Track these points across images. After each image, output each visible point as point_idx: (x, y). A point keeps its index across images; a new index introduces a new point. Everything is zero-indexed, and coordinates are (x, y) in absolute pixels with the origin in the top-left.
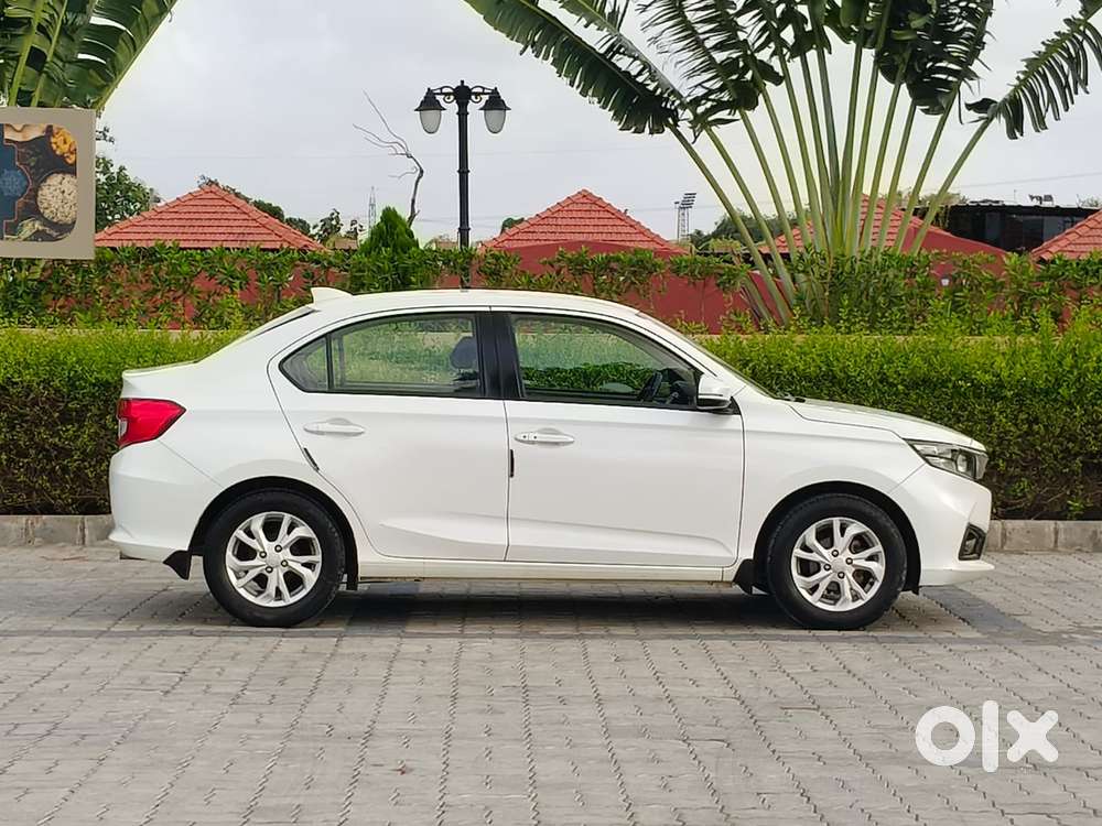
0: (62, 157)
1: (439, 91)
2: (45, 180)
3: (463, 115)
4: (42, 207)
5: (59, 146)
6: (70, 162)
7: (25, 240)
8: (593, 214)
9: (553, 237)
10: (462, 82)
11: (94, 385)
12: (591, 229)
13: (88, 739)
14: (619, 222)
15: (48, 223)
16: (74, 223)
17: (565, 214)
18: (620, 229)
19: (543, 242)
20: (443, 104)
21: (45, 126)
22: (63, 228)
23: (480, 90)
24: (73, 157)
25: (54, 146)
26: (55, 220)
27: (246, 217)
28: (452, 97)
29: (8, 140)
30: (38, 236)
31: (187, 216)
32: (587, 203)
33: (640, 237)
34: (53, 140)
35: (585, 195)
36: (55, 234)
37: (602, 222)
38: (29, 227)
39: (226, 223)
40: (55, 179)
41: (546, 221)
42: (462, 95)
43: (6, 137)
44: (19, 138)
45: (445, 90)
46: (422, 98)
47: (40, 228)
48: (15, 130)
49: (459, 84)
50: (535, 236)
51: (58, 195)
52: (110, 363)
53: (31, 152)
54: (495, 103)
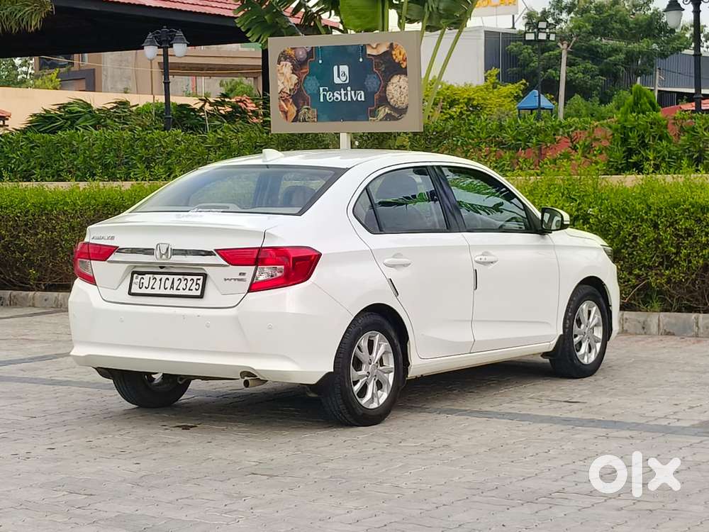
0: (399, 64)
2: (390, 80)
4: (389, 97)
5: (397, 57)
6: (403, 66)
7: (381, 120)
15: (393, 108)
16: (407, 107)
21: (389, 44)
22: (402, 111)
24: (405, 63)
25: (394, 57)
26: (397, 106)
29: (369, 55)
30: (388, 117)
34: (394, 53)
36: (397, 115)
38: (383, 111)
40: (395, 79)
43: (368, 53)
44: (375, 53)
47: (389, 112)
48: (373, 48)
51: (397, 89)
53: (382, 62)
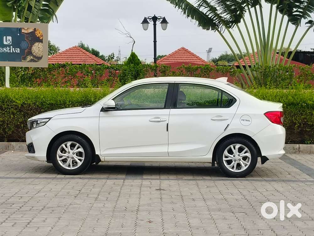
0: (39, 37)
1: (148, 18)
2: (33, 44)
3: (155, 25)
4: (33, 52)
5: (38, 34)
6: (41, 39)
7: (28, 62)
8: (185, 54)
9: (173, 61)
10: (155, 15)
11: (49, 104)
12: (185, 58)
13: (55, 211)
14: (193, 56)
15: (34, 56)
16: (42, 57)
17: (177, 54)
18: (193, 58)
19: (171, 62)
20: (149, 22)
21: (34, 28)
22: (39, 58)
23: (160, 18)
24: (42, 37)
25: (36, 34)
26: (37, 56)
27: (86, 55)
28: (152, 20)
29: (23, 33)
30: (32, 61)
31: (69, 55)
32: (184, 51)
33: (199, 61)
34: (36, 32)
35: (183, 48)
36: (36, 60)
37: (188, 56)
38: (29, 58)
39: (80, 57)
40: (37, 44)
41: (172, 56)
42: (155, 19)
43: (22, 32)
44: (26, 32)
45: (149, 18)
46: (143, 20)
47: (32, 58)
48: (25, 30)
49: (154, 16)
50: (169, 60)
51: (37, 48)
52: (53, 98)
53: (30, 36)
54: (164, 21)
